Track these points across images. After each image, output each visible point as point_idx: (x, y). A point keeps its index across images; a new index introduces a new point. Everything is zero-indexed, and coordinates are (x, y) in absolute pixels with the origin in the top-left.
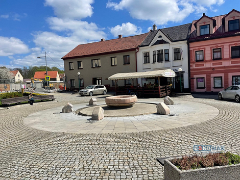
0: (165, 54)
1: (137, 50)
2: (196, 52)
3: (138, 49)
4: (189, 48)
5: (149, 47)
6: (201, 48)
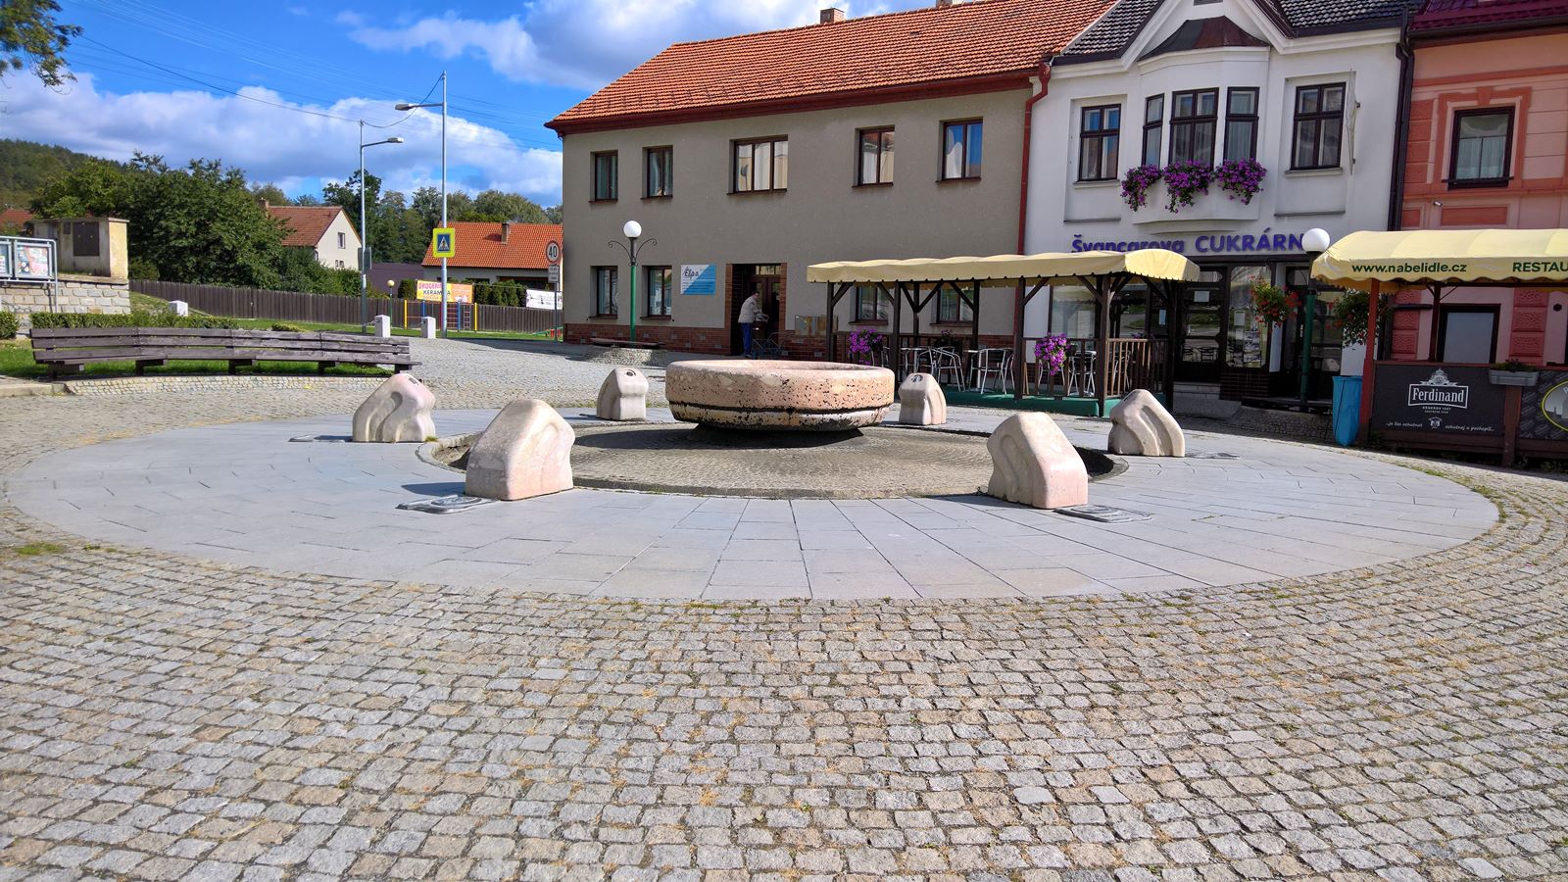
0: (1230, 117)
1: (1037, 89)
2: (1459, 114)
3: (1045, 80)
4: (1407, 82)
5: (1126, 69)
6: (1498, 89)
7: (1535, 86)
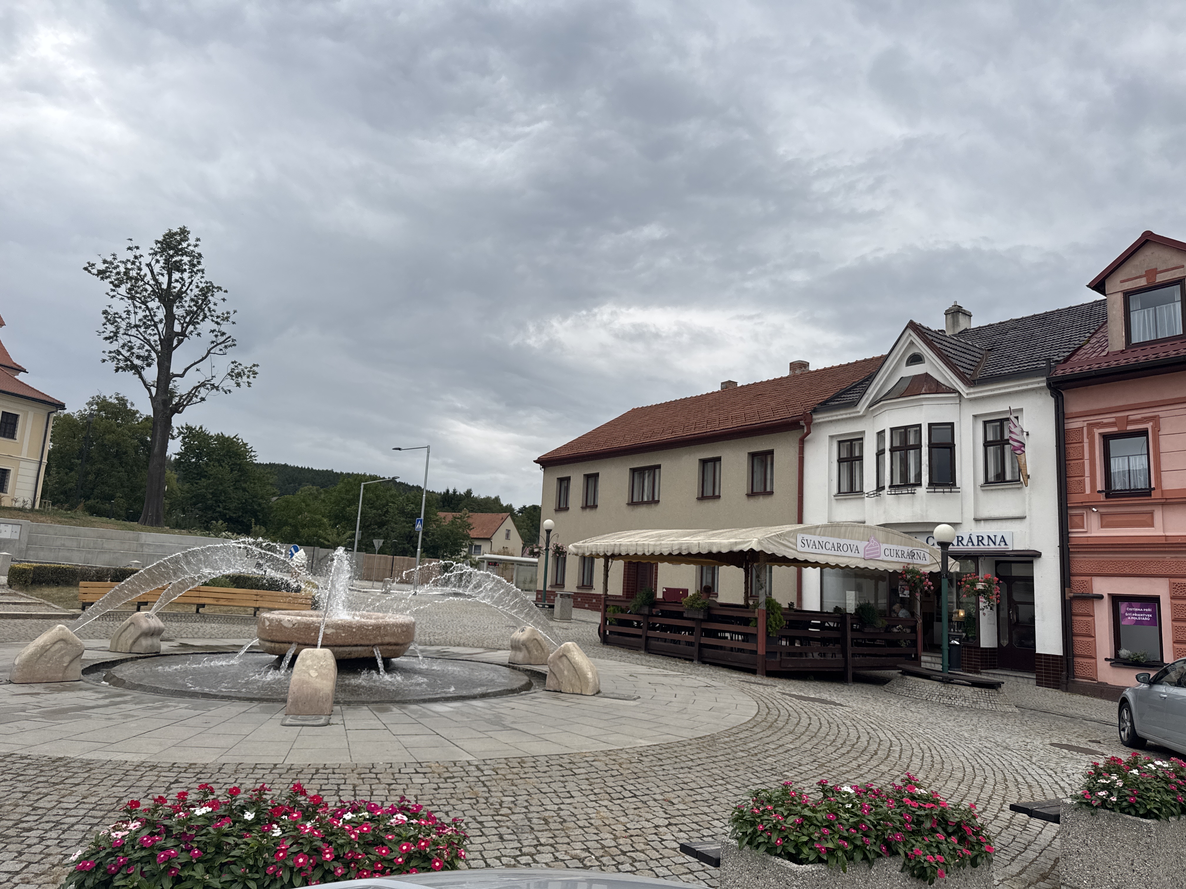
0: (931, 446)
1: (805, 430)
2: (1106, 438)
3: (809, 423)
4: (1059, 414)
5: (861, 413)
6: (1131, 418)
7: (1161, 414)
